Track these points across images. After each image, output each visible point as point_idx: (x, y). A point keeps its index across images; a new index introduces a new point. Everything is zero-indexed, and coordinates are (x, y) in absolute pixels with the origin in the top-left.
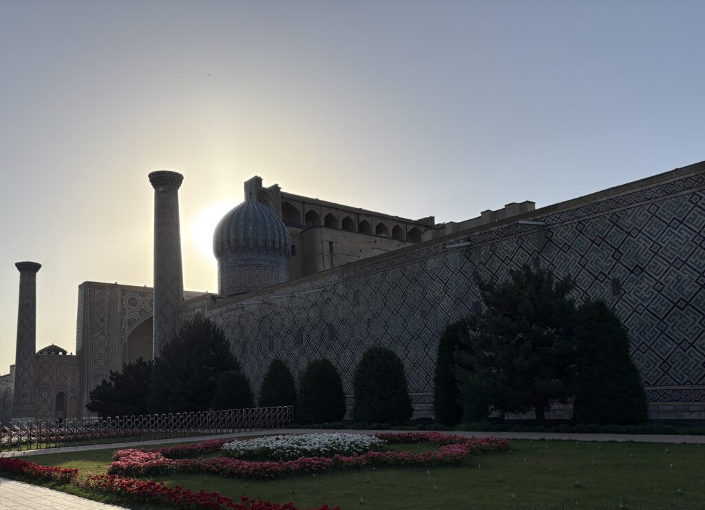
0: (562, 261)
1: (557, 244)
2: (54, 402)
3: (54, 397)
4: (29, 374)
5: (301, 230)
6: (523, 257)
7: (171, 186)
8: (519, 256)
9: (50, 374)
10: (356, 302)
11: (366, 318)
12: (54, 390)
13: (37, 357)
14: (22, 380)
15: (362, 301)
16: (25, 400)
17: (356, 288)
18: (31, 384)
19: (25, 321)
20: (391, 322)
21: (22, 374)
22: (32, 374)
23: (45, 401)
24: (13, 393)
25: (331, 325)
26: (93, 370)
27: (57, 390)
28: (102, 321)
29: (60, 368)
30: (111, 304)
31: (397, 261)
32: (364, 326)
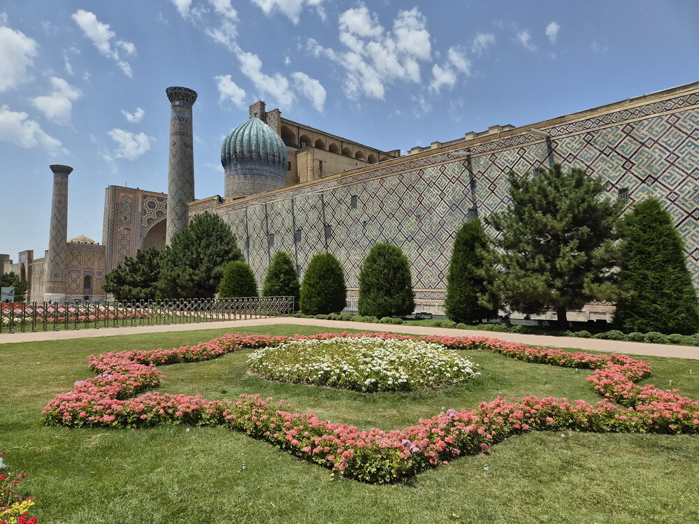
1: (561, 154)
3: (82, 278)
5: (296, 150)
6: (523, 166)
7: (186, 102)
8: (520, 166)
9: (79, 259)
10: (354, 205)
11: (362, 220)
12: (82, 272)
13: (68, 244)
14: (54, 263)
15: (359, 204)
16: (56, 279)
17: (354, 192)
18: (62, 266)
19: (57, 214)
20: (387, 224)
21: (54, 258)
22: (63, 259)
23: (74, 281)
24: (46, 274)
25: (328, 226)
26: (117, 257)
27: (85, 273)
28: (125, 218)
29: (88, 255)
30: (133, 205)
31: (395, 169)
32: (360, 228)
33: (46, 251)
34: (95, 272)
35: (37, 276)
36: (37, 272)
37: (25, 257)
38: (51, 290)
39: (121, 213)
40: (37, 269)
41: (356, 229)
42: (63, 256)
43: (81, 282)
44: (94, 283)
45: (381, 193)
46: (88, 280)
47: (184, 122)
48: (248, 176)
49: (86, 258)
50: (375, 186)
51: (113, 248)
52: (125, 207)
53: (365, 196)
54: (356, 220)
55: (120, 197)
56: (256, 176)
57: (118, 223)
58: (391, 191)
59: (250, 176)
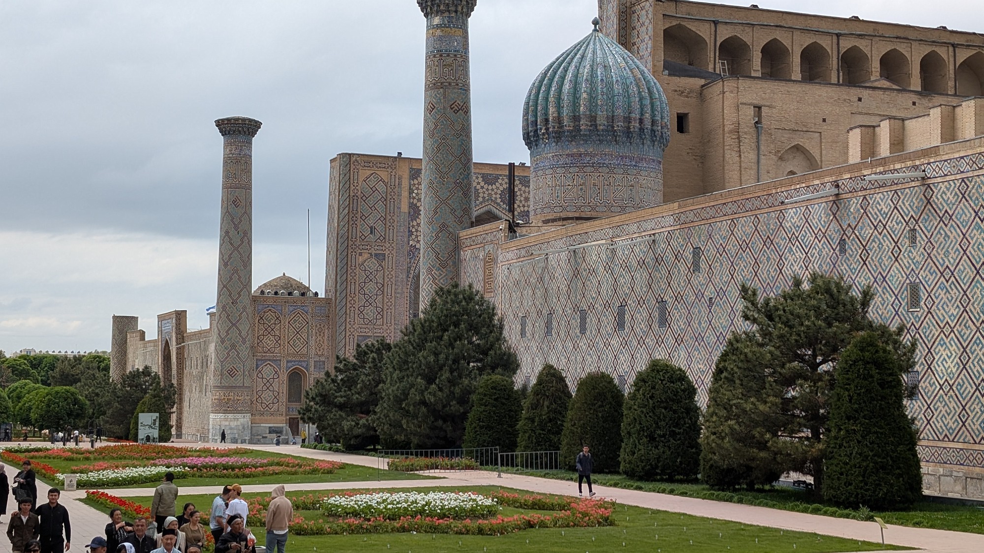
0: (942, 239)
1: (937, 209)
2: (284, 388)
3: (284, 377)
4: (240, 332)
5: (702, 82)
6: (898, 224)
7: (453, 15)
8: (894, 222)
9: (277, 333)
10: (696, 267)
11: (707, 295)
12: (284, 364)
13: (255, 299)
14: (227, 343)
15: (703, 265)
16: (232, 381)
17: (696, 241)
18: (244, 351)
19: (232, 232)
21: (227, 332)
22: (244, 334)
23: (268, 385)
24: (212, 367)
25: (662, 302)
26: (356, 326)
27: (290, 364)
28: (372, 230)
29: (295, 321)
30: (389, 197)
31: (749, 205)
32: (704, 311)
34: (311, 363)
35: (195, 372)
36: (194, 362)
37: (170, 326)
38: (225, 406)
39: (364, 218)
40: (193, 354)
42: (244, 327)
43: (282, 386)
45: (732, 248)
46: (296, 383)
48: (571, 170)
49: (291, 329)
50: (724, 233)
51: (349, 305)
52: (371, 203)
53: (710, 250)
54: (699, 295)
55: (361, 180)
56: (589, 169)
57: (358, 243)
58: (744, 246)
59: (577, 169)
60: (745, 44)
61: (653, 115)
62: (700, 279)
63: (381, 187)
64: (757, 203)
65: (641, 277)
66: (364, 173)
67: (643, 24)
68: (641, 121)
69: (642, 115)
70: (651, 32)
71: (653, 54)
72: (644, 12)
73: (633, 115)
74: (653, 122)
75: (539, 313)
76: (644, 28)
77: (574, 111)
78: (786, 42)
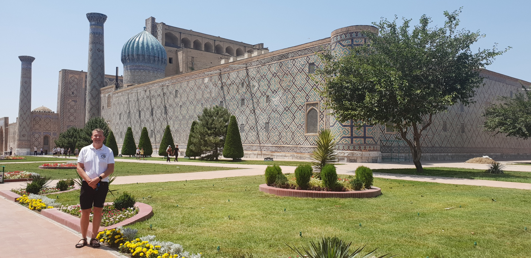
1: (250, 77)
2: (42, 141)
3: (42, 137)
5: (177, 49)
8: (237, 81)
9: (40, 124)
10: (176, 96)
11: (180, 104)
12: (42, 133)
13: (32, 113)
14: (22, 127)
15: (179, 96)
16: (24, 138)
17: (176, 89)
18: (28, 129)
19: (24, 92)
20: (190, 107)
21: (22, 123)
22: (28, 124)
23: (37, 139)
24: (17, 134)
25: (165, 107)
26: (67, 122)
27: (44, 133)
28: (73, 93)
29: (46, 120)
30: (78, 83)
31: (193, 77)
32: (179, 109)
33: (17, 118)
34: (52, 133)
35: (11, 136)
36: (11, 133)
37: (3, 122)
38: (20, 146)
39: (70, 89)
40: (11, 131)
41: (177, 110)
42: (28, 122)
43: (41, 140)
44: (51, 141)
45: (188, 90)
46: (46, 139)
47: (97, 36)
48: (137, 70)
49: (45, 123)
50: (185, 85)
51: (64, 116)
52: (72, 85)
53: (181, 91)
54: (177, 105)
55: (69, 77)
56: (142, 71)
57: (68, 97)
58: (191, 89)
59: (138, 70)
60: (189, 40)
61: (162, 56)
62: (177, 100)
63: (76, 80)
64: (196, 76)
65: (159, 100)
66: (70, 76)
67: (159, 31)
68: (158, 57)
69: (159, 55)
70: (161, 33)
71: (162, 39)
72: (159, 27)
73: (156, 55)
74: (162, 58)
75: (126, 112)
76: (159, 32)
77: (137, 53)
78: (200, 41)
